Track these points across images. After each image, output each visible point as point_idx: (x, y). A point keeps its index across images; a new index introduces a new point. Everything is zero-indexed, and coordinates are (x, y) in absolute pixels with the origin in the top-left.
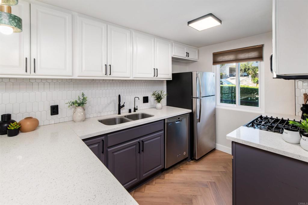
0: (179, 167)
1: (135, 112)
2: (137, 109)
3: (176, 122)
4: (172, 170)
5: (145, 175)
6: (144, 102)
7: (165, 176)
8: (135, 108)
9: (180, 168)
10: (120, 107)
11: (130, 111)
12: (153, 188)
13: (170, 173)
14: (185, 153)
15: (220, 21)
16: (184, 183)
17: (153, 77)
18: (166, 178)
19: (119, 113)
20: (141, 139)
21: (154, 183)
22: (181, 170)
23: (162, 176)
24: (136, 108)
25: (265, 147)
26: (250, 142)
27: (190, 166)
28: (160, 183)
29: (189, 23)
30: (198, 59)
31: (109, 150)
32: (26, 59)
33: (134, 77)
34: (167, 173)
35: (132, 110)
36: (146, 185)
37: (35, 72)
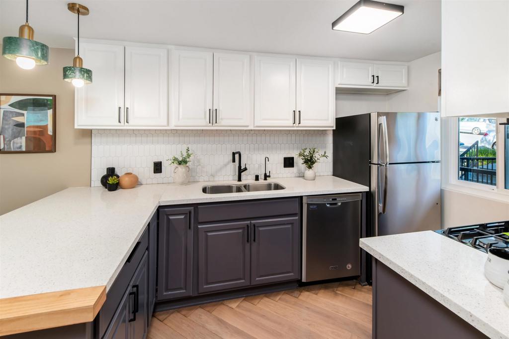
0: (335, 289)
1: (266, 180)
2: (269, 176)
3: (328, 204)
4: (320, 289)
5: (259, 280)
6: (285, 166)
7: (302, 294)
8: (265, 174)
9: (337, 290)
10: (241, 171)
11: (257, 178)
12: (272, 305)
13: (314, 292)
14: (349, 266)
15: (401, 8)
16: (328, 317)
17: (292, 125)
18: (301, 297)
19: (240, 180)
20: (252, 222)
21: (278, 298)
22: (336, 294)
23: (296, 293)
24: (268, 174)
25: (412, 276)
26: (391, 261)
27: (359, 293)
28: (287, 302)
29: (334, 24)
30: (406, 85)
31: (199, 226)
32: (120, 108)
33: (255, 125)
34: (308, 291)
35: (262, 177)
36: (264, 296)
37: (127, 122)
